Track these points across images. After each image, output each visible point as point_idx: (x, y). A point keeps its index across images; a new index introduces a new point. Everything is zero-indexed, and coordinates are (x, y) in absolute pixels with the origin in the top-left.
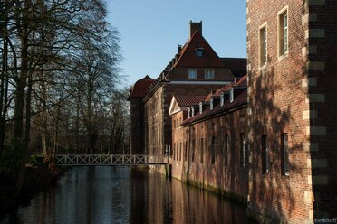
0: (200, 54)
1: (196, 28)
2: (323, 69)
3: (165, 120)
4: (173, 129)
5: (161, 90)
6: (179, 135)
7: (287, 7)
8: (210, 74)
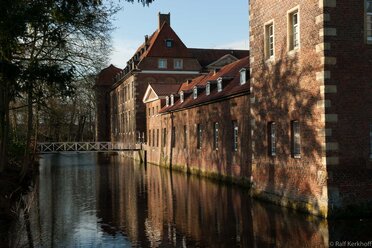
0: (169, 44)
1: (165, 19)
2: (335, 63)
3: (136, 108)
4: (148, 116)
5: (132, 79)
6: (155, 122)
7: (298, 7)
8: (179, 63)
